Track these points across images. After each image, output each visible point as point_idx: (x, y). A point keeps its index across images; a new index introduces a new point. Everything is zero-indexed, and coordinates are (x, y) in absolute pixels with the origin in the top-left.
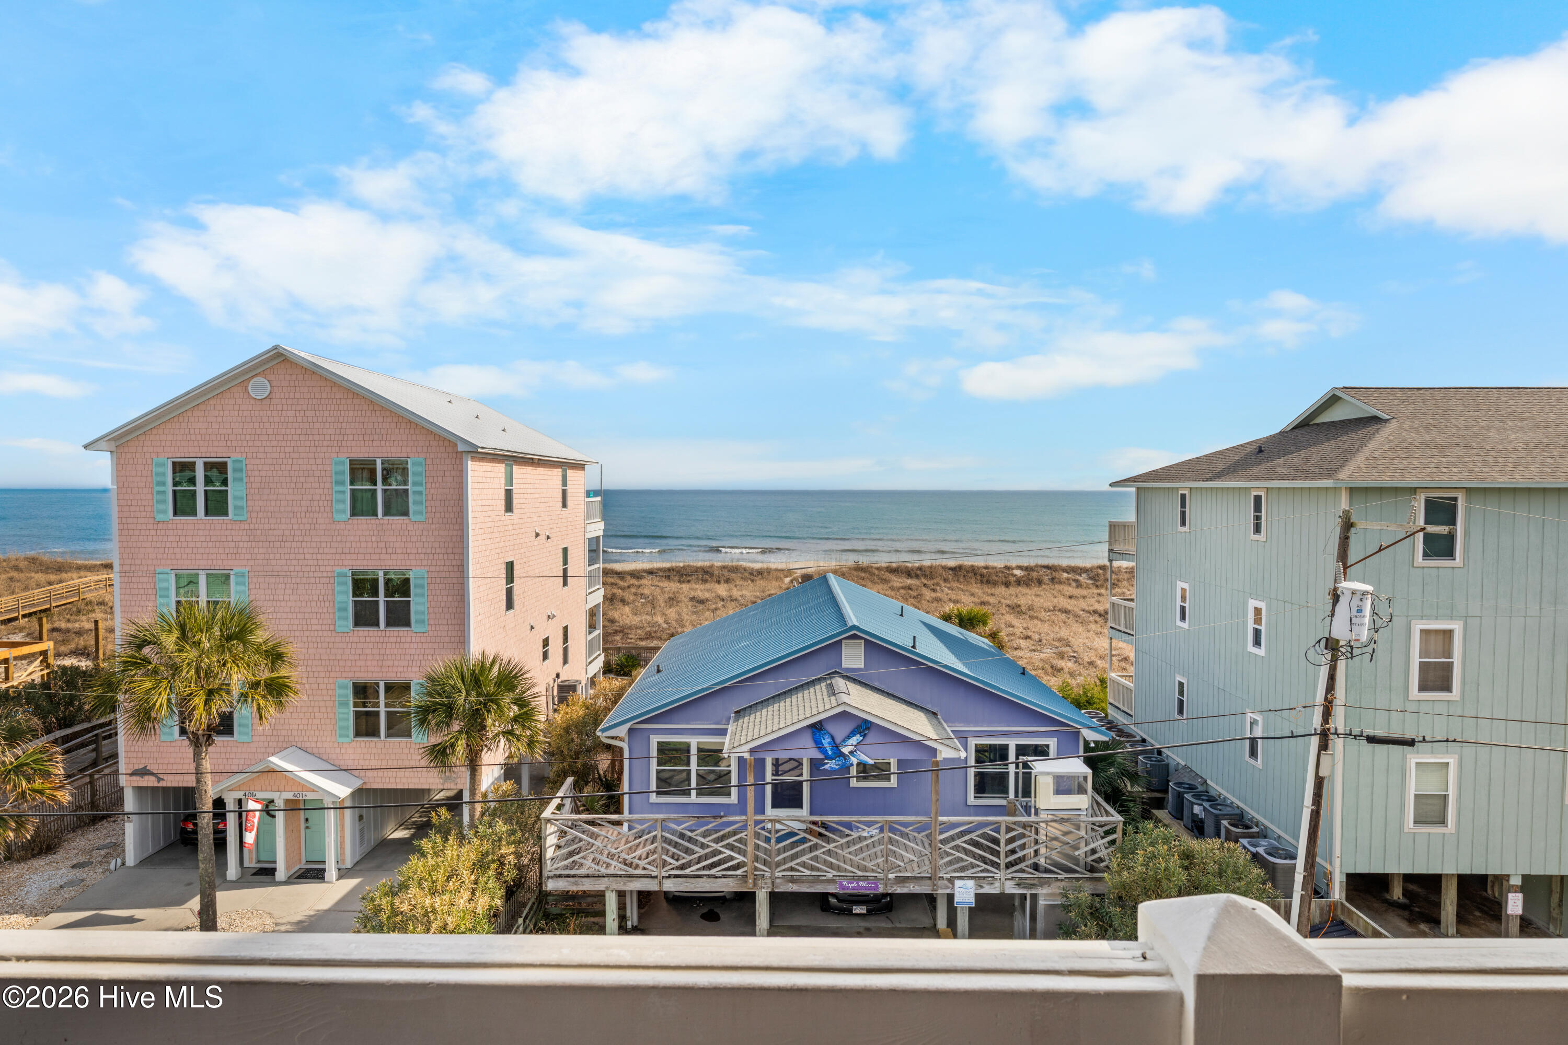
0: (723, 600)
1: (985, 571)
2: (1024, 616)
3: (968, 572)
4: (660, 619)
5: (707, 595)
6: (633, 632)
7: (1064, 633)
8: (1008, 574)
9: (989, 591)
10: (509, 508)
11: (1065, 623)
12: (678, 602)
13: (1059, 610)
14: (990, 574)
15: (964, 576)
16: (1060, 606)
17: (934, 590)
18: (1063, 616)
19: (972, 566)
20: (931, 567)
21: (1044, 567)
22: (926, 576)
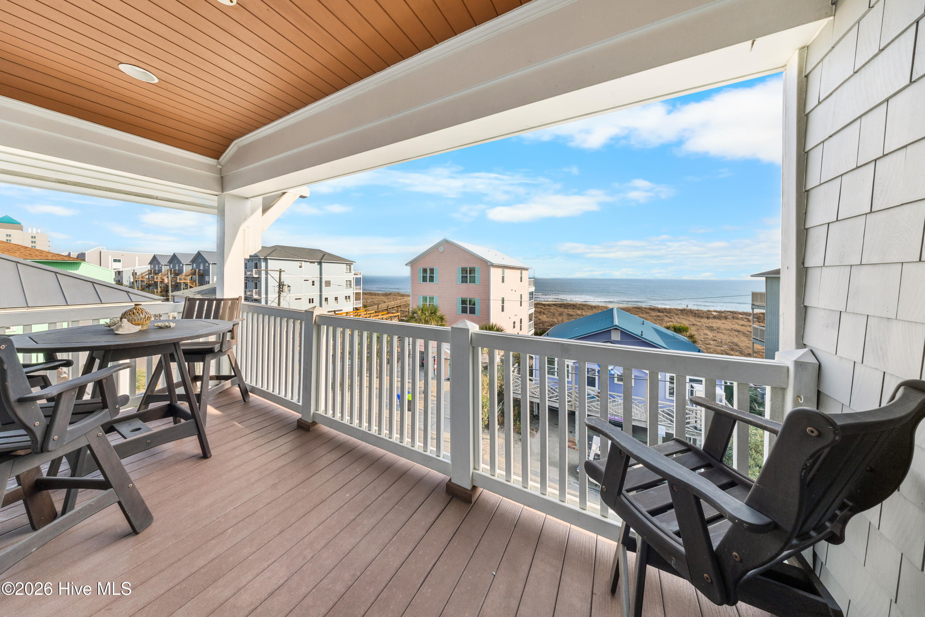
0: (579, 316)
1: (697, 312)
2: (714, 331)
3: (688, 312)
4: (555, 320)
5: (573, 313)
6: (546, 323)
7: (735, 340)
8: (709, 314)
9: (698, 320)
10: (503, 281)
11: (737, 336)
12: (562, 315)
13: (735, 330)
14: (700, 313)
15: (686, 313)
16: (735, 329)
17: (670, 318)
18: (737, 333)
19: (691, 309)
20: (670, 309)
21: (729, 312)
22: (667, 312)
